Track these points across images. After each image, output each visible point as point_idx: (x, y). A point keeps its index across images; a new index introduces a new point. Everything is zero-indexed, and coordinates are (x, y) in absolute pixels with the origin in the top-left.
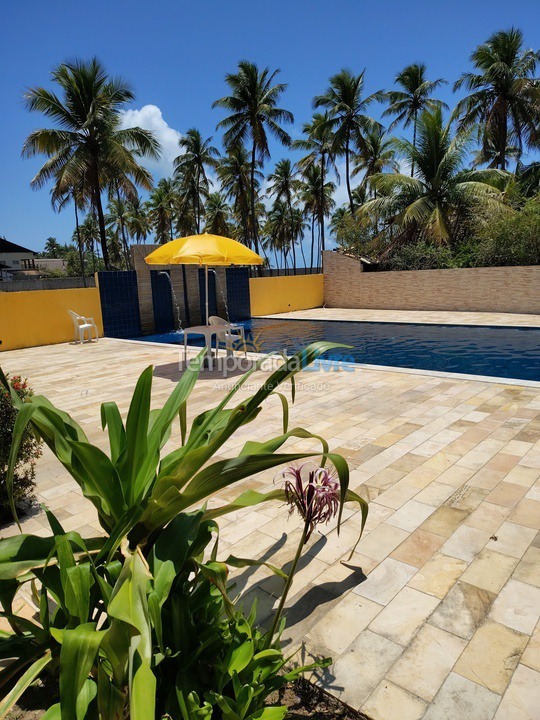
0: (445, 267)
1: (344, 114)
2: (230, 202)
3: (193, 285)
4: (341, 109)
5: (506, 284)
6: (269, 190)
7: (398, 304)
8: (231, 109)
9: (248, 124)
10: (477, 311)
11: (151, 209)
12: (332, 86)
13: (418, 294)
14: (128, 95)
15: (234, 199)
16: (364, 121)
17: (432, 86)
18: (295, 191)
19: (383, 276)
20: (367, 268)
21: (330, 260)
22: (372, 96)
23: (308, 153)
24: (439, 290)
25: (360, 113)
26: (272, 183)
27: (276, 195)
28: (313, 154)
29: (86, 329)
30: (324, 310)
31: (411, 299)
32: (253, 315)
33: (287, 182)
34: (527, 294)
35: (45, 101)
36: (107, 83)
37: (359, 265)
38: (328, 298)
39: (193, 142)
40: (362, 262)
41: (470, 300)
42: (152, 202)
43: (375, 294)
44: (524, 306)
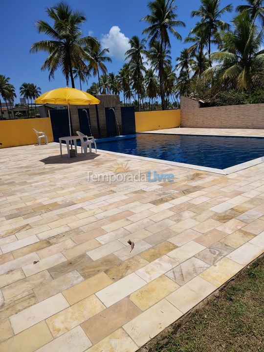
0: (243, 104)
1: (208, 20)
2: (156, 73)
3: (103, 116)
4: (207, 17)
6: (177, 66)
7: (217, 125)
8: (150, 23)
9: (159, 30)
10: (258, 128)
11: (119, 79)
12: (202, 5)
13: (227, 119)
14: (83, 18)
15: (158, 71)
16: (220, 23)
18: (191, 65)
19: (210, 109)
20: (202, 105)
21: (184, 102)
22: (224, 8)
23: (194, 43)
24: (239, 117)
25: (217, 19)
26: (179, 62)
27: (181, 68)
28: (196, 44)
29: (42, 138)
30: (180, 129)
31: (224, 122)
32: (137, 131)
33: (187, 60)
35: (44, 27)
36: (72, 14)
37: (198, 104)
38: (182, 122)
39: (135, 42)
40: (200, 102)
41: (255, 122)
42: (120, 75)
43: (205, 119)
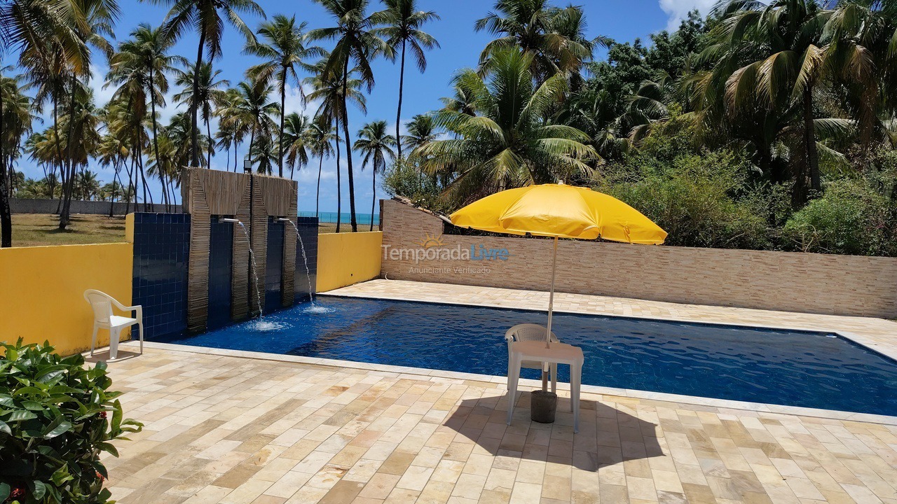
3: (261, 244)
5: (638, 265)
7: (496, 279)
13: (525, 268)
17: (425, 17)
20: (449, 229)
21: (394, 214)
31: (515, 275)
34: (663, 278)
37: (441, 225)
38: (387, 266)
40: (443, 221)
44: (660, 291)
